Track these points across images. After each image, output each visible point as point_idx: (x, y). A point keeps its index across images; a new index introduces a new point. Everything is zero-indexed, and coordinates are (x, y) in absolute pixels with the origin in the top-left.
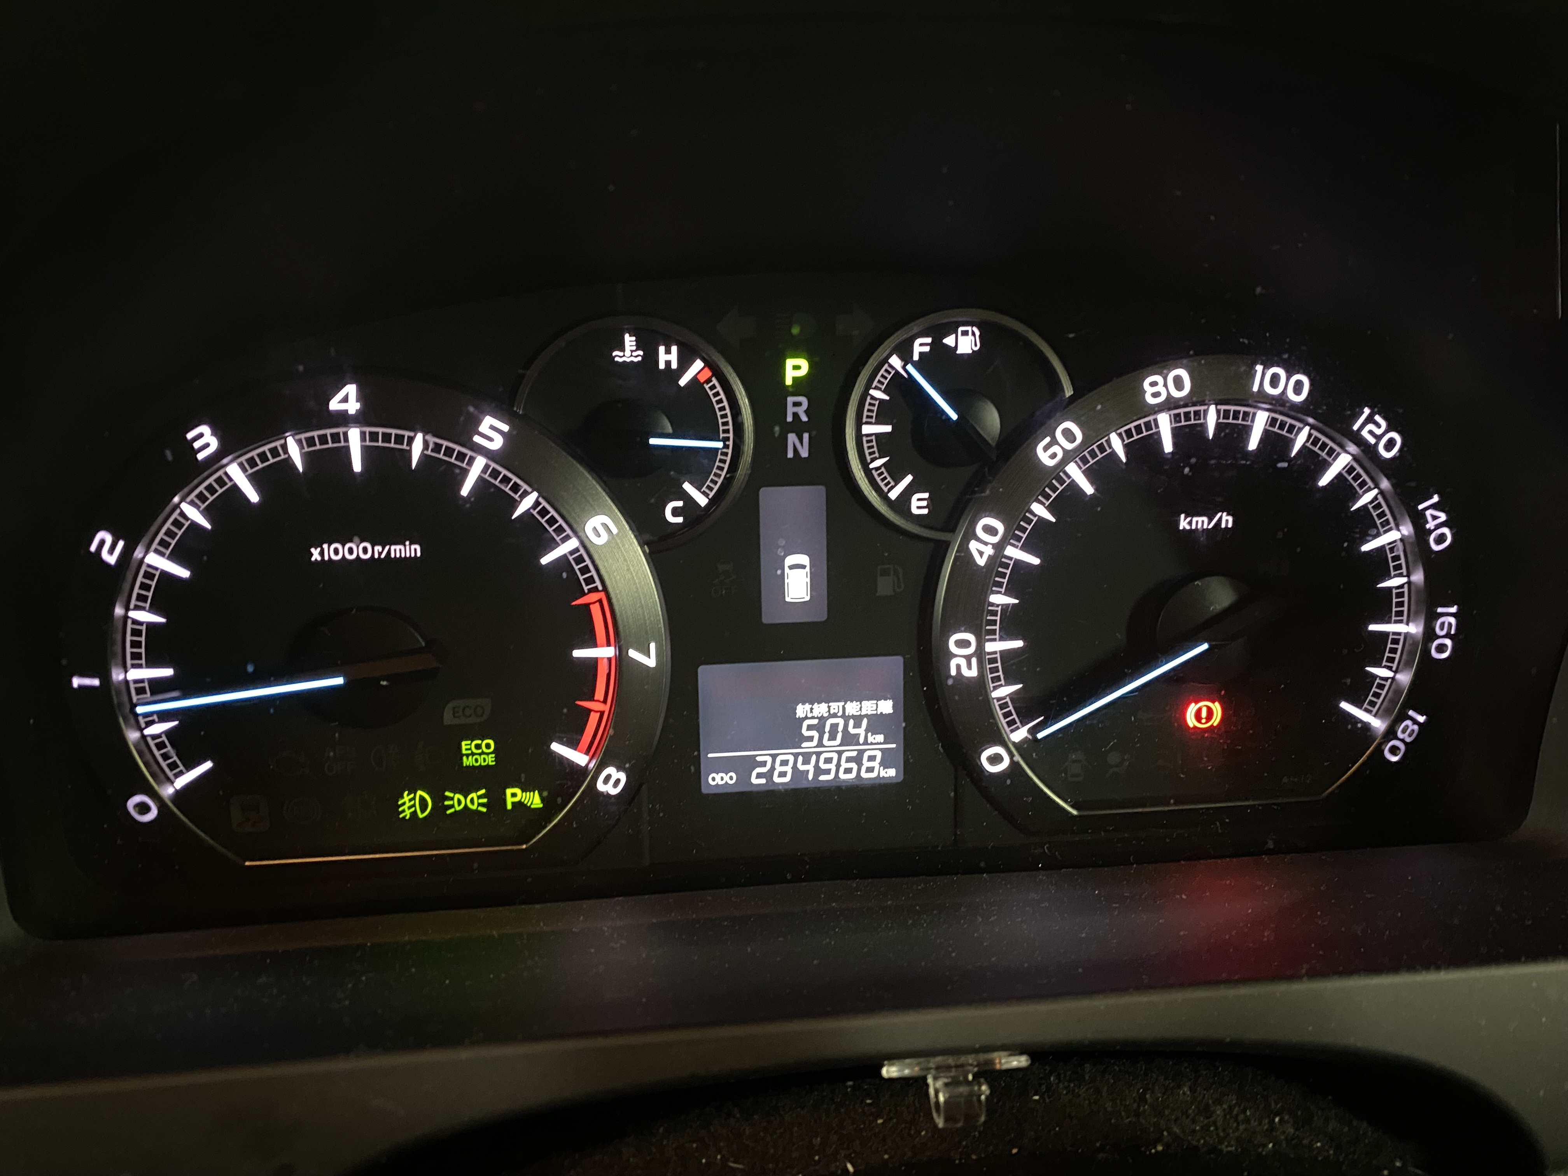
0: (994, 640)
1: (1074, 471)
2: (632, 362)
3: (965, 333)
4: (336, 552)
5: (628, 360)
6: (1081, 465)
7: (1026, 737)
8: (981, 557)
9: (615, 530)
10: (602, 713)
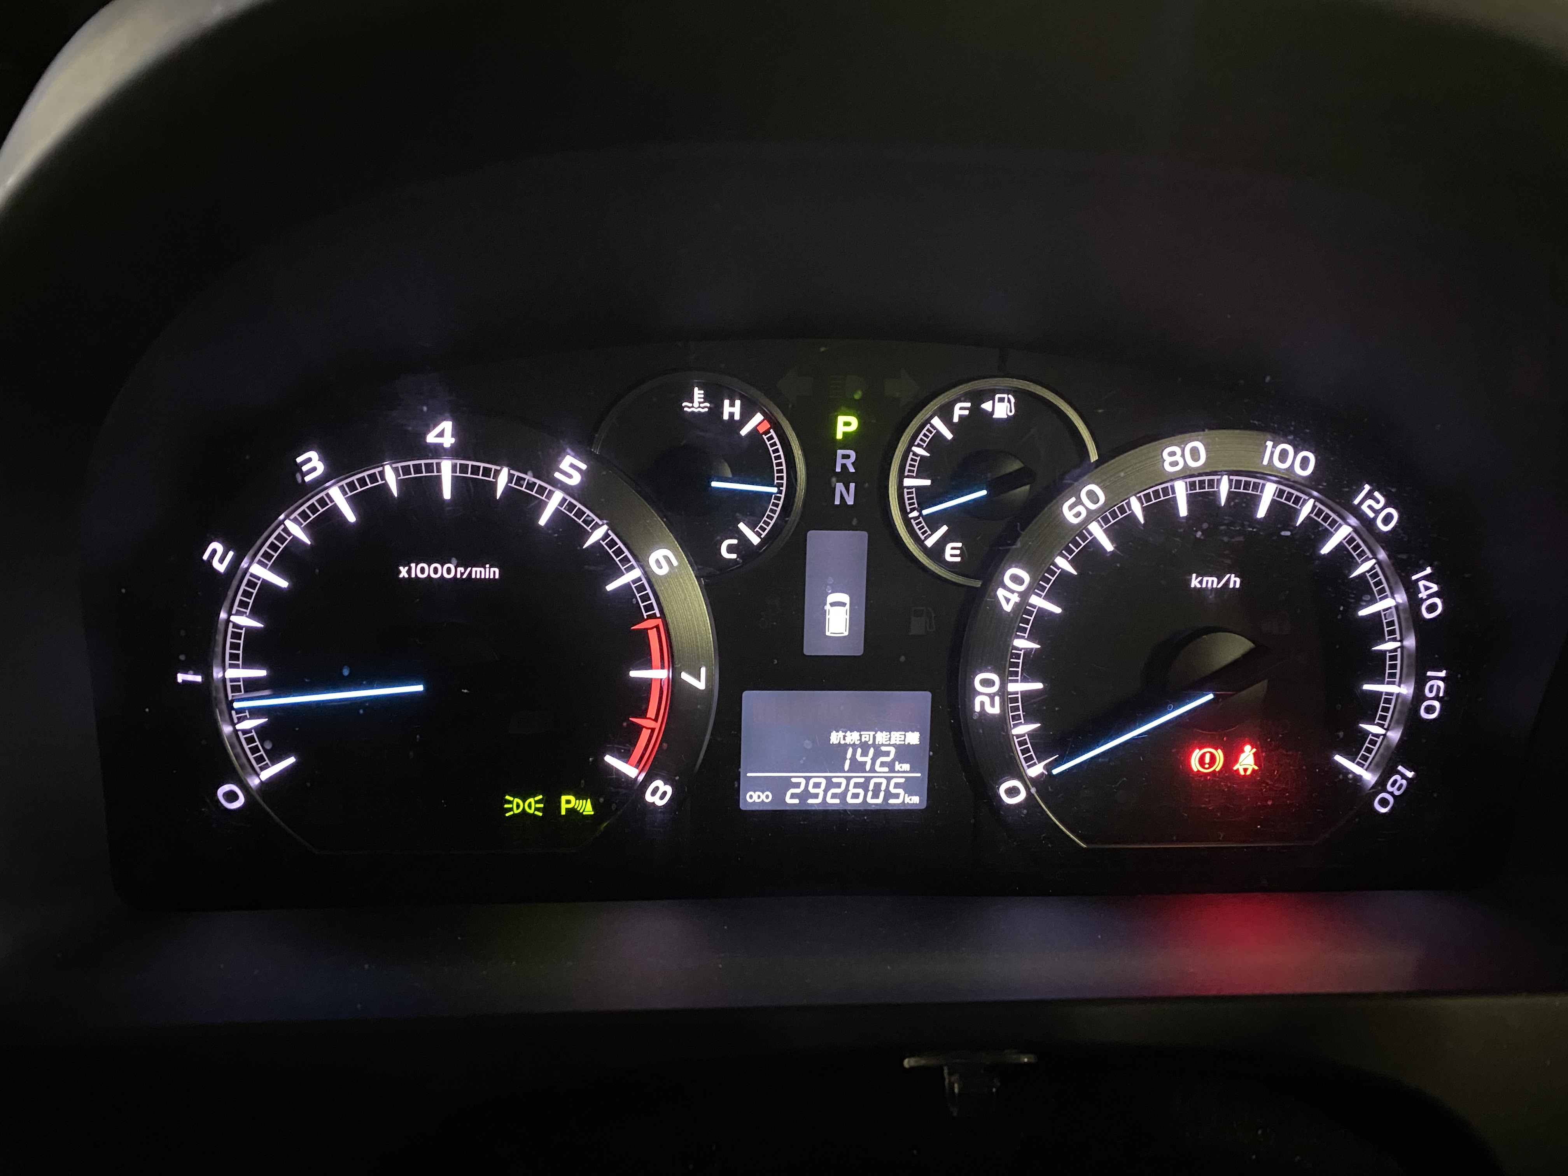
0: (1016, 681)
1: (1097, 530)
2: (699, 413)
3: (1001, 400)
4: (422, 570)
5: (696, 410)
6: (1103, 525)
7: (1043, 773)
8: (1008, 603)
9: (675, 563)
10: (653, 730)
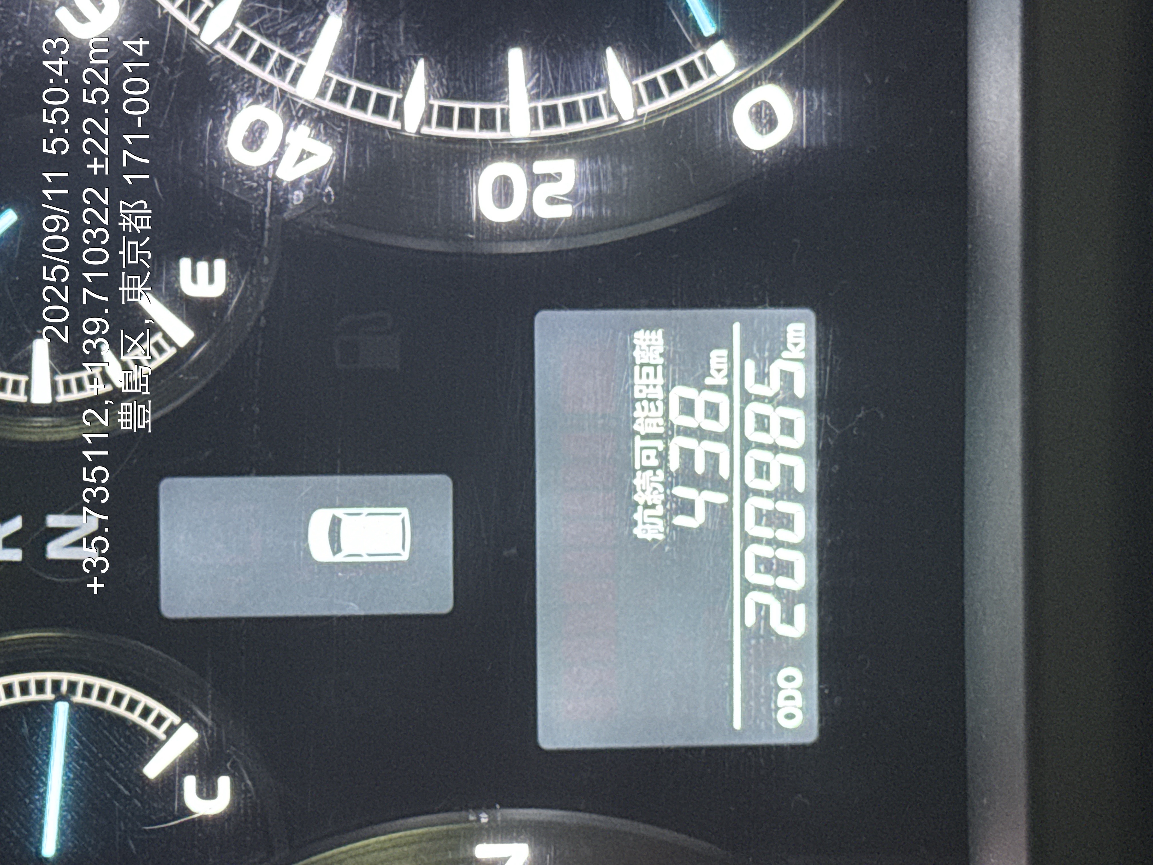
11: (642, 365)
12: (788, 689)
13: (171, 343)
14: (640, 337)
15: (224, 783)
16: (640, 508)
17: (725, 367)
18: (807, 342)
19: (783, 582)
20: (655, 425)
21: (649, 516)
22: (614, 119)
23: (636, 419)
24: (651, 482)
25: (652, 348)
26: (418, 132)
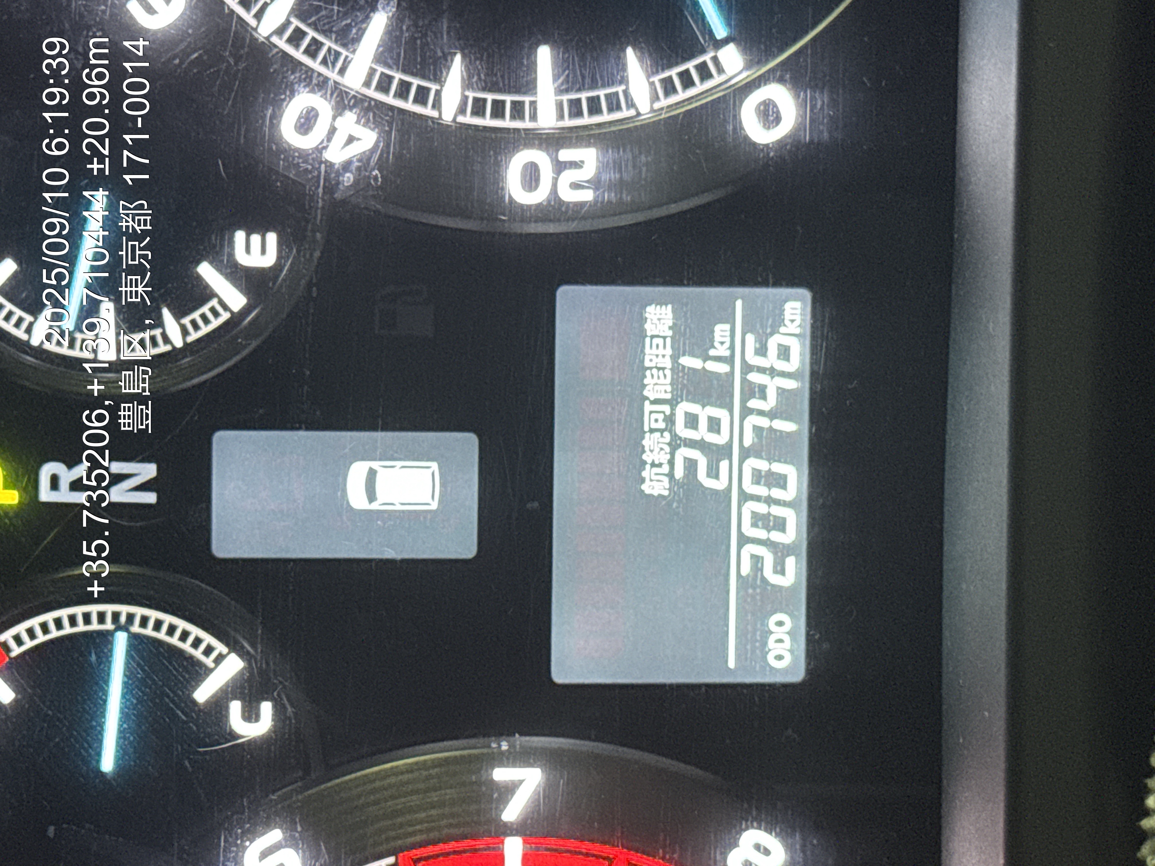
11: (652, 337)
12: (779, 633)
13: (225, 307)
14: (652, 312)
15: (266, 708)
16: (648, 467)
17: (728, 340)
18: (802, 320)
19: (776, 536)
20: (663, 392)
21: (656, 474)
22: (632, 112)
23: (646, 385)
24: (658, 443)
25: (662, 321)
26: (454, 120)
